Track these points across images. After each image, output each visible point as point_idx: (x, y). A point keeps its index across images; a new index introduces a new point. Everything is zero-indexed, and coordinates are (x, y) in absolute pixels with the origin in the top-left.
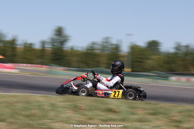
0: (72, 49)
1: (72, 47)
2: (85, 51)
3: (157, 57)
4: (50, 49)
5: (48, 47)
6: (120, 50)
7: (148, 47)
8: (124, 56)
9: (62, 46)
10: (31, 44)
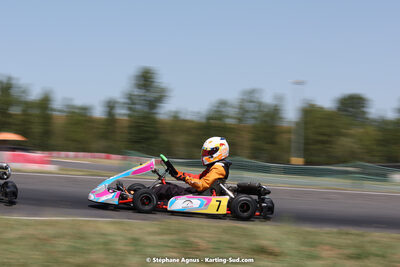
0: (176, 118)
1: (176, 112)
2: (204, 121)
3: (361, 130)
4: (126, 118)
5: (121, 112)
6: (281, 118)
7: (339, 109)
8: (289, 131)
9: (154, 111)
10: (85, 109)
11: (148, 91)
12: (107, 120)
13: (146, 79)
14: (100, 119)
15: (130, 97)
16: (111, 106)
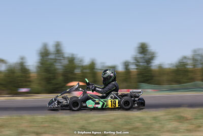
0: (160, 67)
1: (160, 64)
4: (135, 70)
5: (133, 68)
9: (150, 65)
11: (145, 55)
12: (125, 72)
13: (143, 49)
14: (122, 72)
15: (136, 59)
16: (126, 65)
